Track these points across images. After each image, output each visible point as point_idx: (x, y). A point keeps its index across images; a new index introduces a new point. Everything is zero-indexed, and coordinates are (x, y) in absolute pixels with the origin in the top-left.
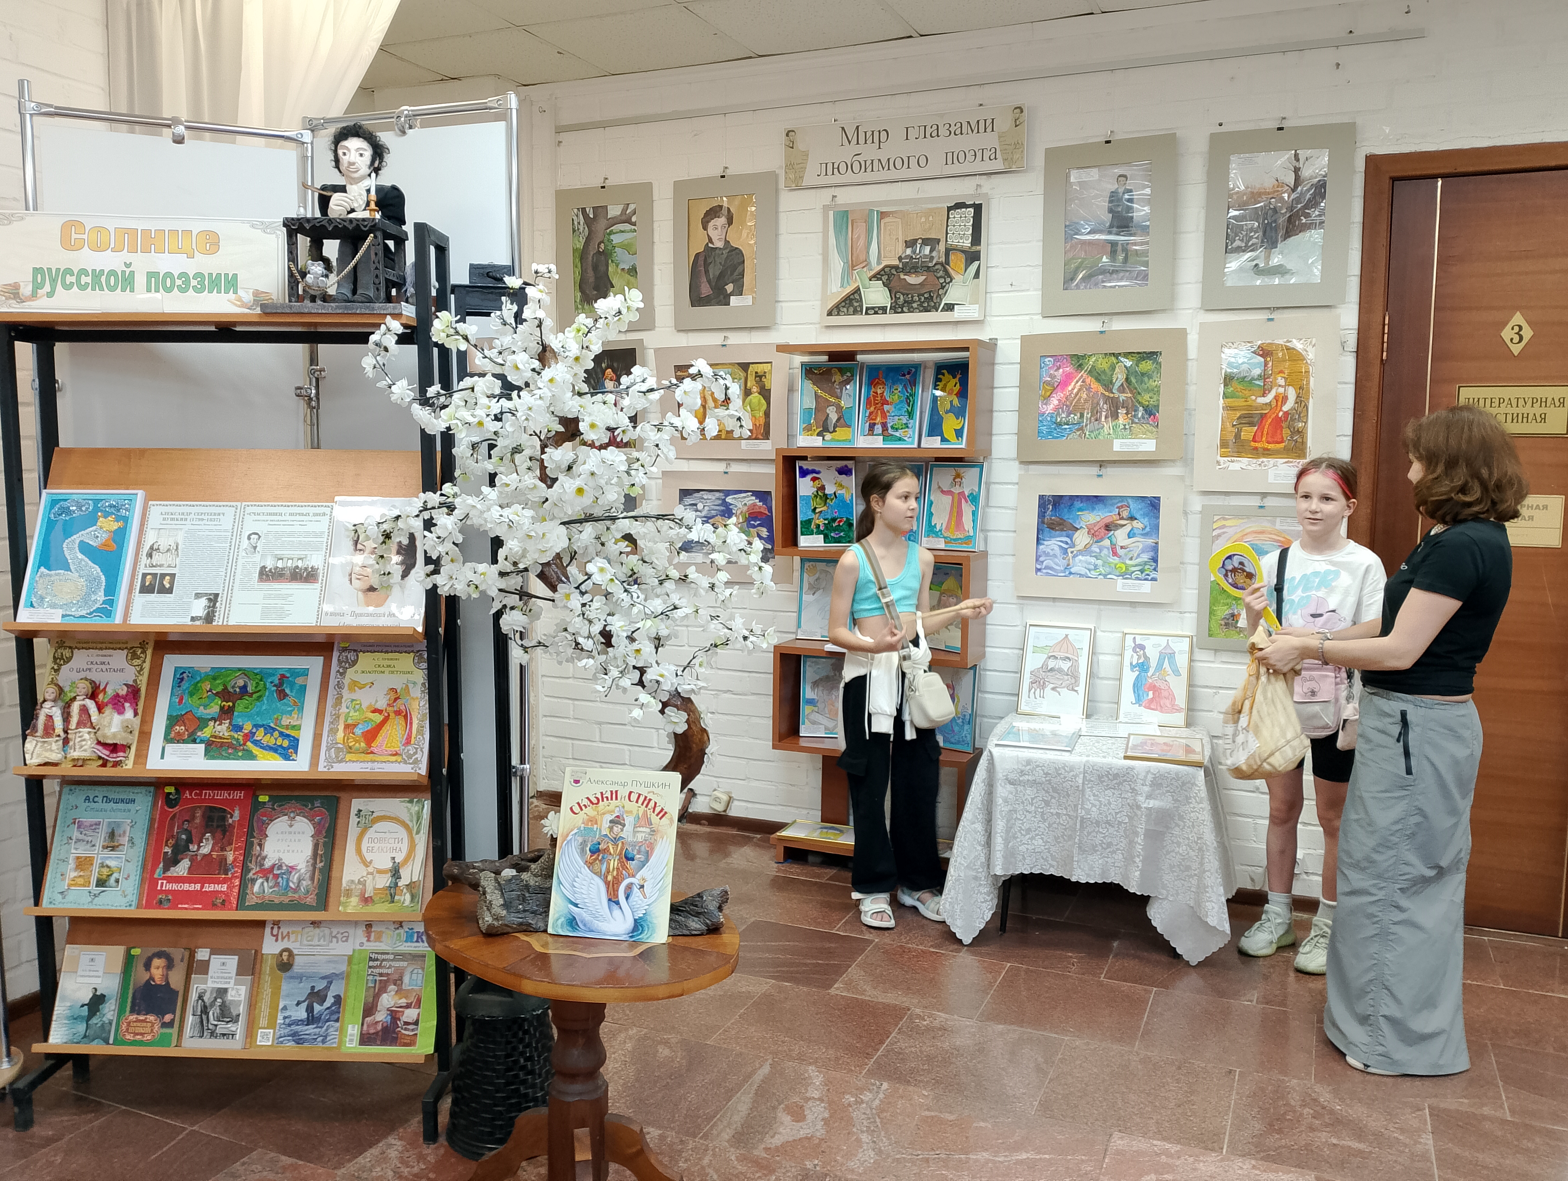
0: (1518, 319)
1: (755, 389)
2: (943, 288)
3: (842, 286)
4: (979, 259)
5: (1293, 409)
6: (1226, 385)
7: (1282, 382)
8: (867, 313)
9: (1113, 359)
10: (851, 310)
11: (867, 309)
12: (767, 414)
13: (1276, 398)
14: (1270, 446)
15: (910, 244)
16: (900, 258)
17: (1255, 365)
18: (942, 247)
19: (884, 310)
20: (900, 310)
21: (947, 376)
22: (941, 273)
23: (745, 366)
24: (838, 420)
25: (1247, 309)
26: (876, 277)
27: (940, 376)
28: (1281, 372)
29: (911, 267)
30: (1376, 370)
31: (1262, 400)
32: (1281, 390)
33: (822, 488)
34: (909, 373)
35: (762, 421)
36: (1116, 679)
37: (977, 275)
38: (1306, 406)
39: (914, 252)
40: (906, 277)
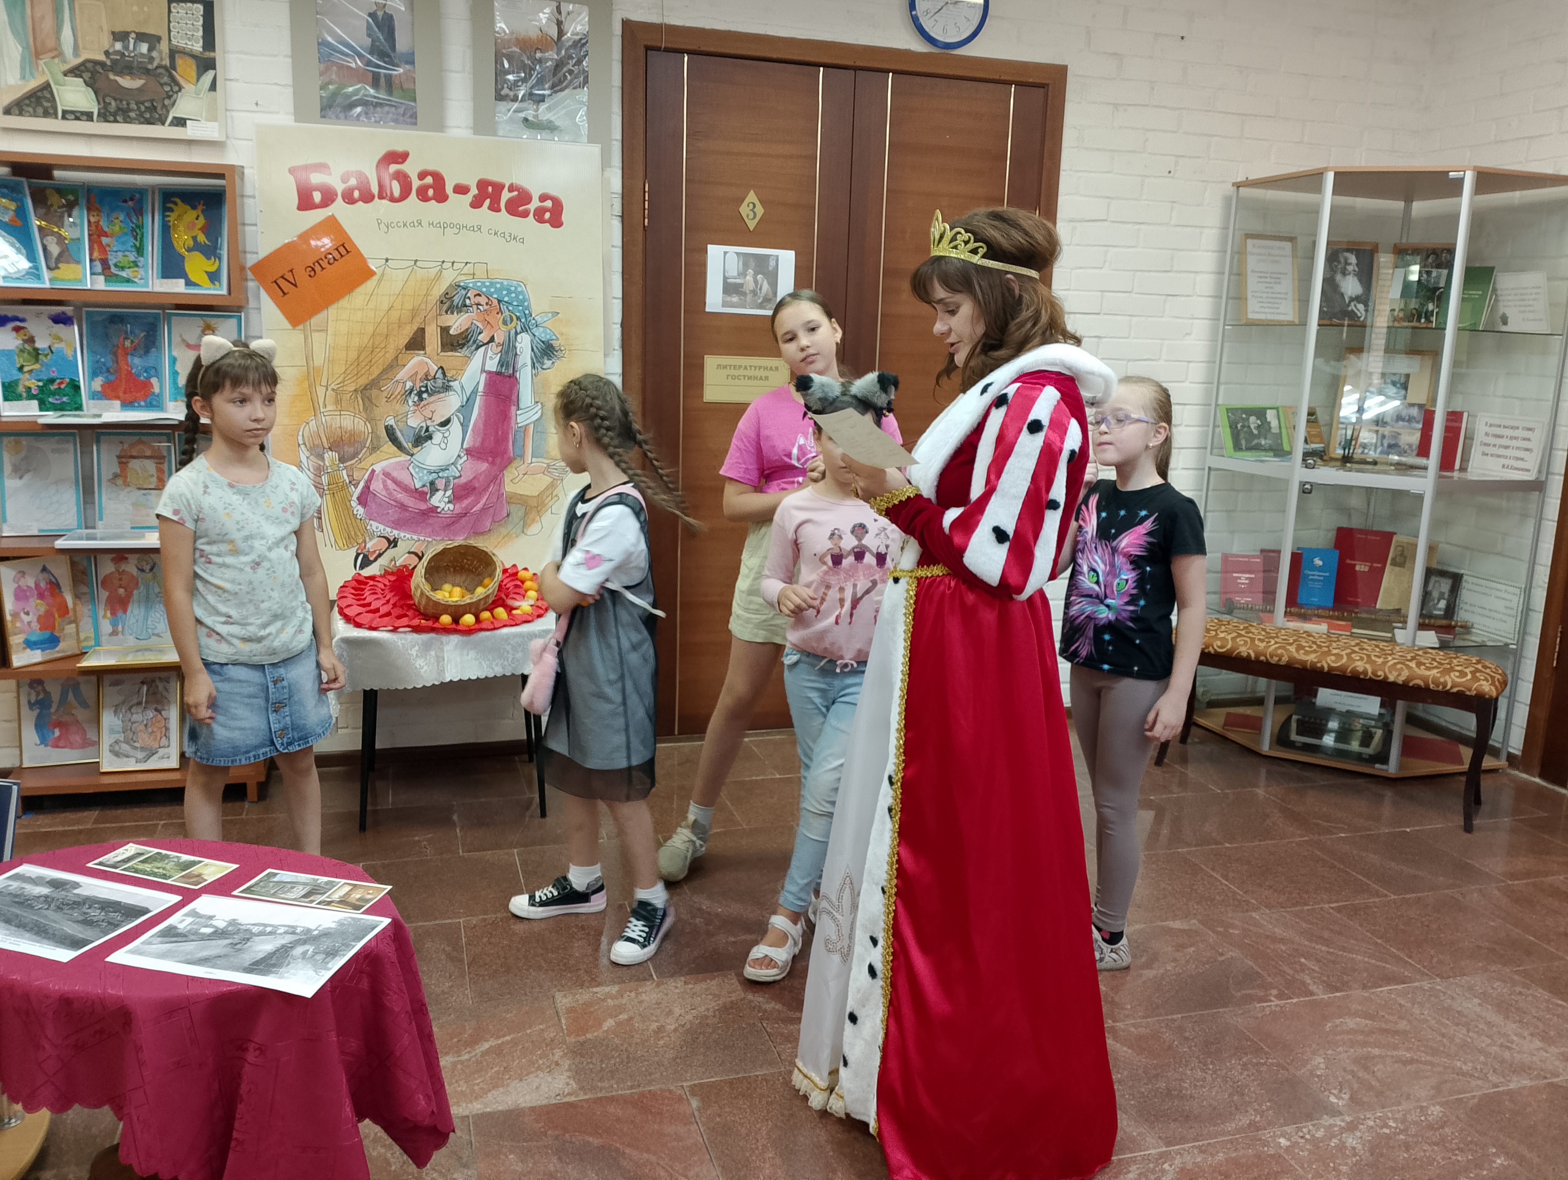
0: (752, 197)
2: (169, 97)
3: (23, 77)
4: (214, 68)
8: (64, 118)
10: (40, 110)
11: (65, 112)
15: (121, 36)
16: (107, 53)
18: (164, 47)
19: (89, 116)
20: (112, 118)
21: (181, 207)
22: (165, 79)
24: (61, 254)
26: (75, 72)
27: (169, 205)
29: (123, 66)
30: (639, 237)
33: (31, 341)
34: (132, 199)
37: (213, 87)
39: (126, 48)
40: (118, 79)
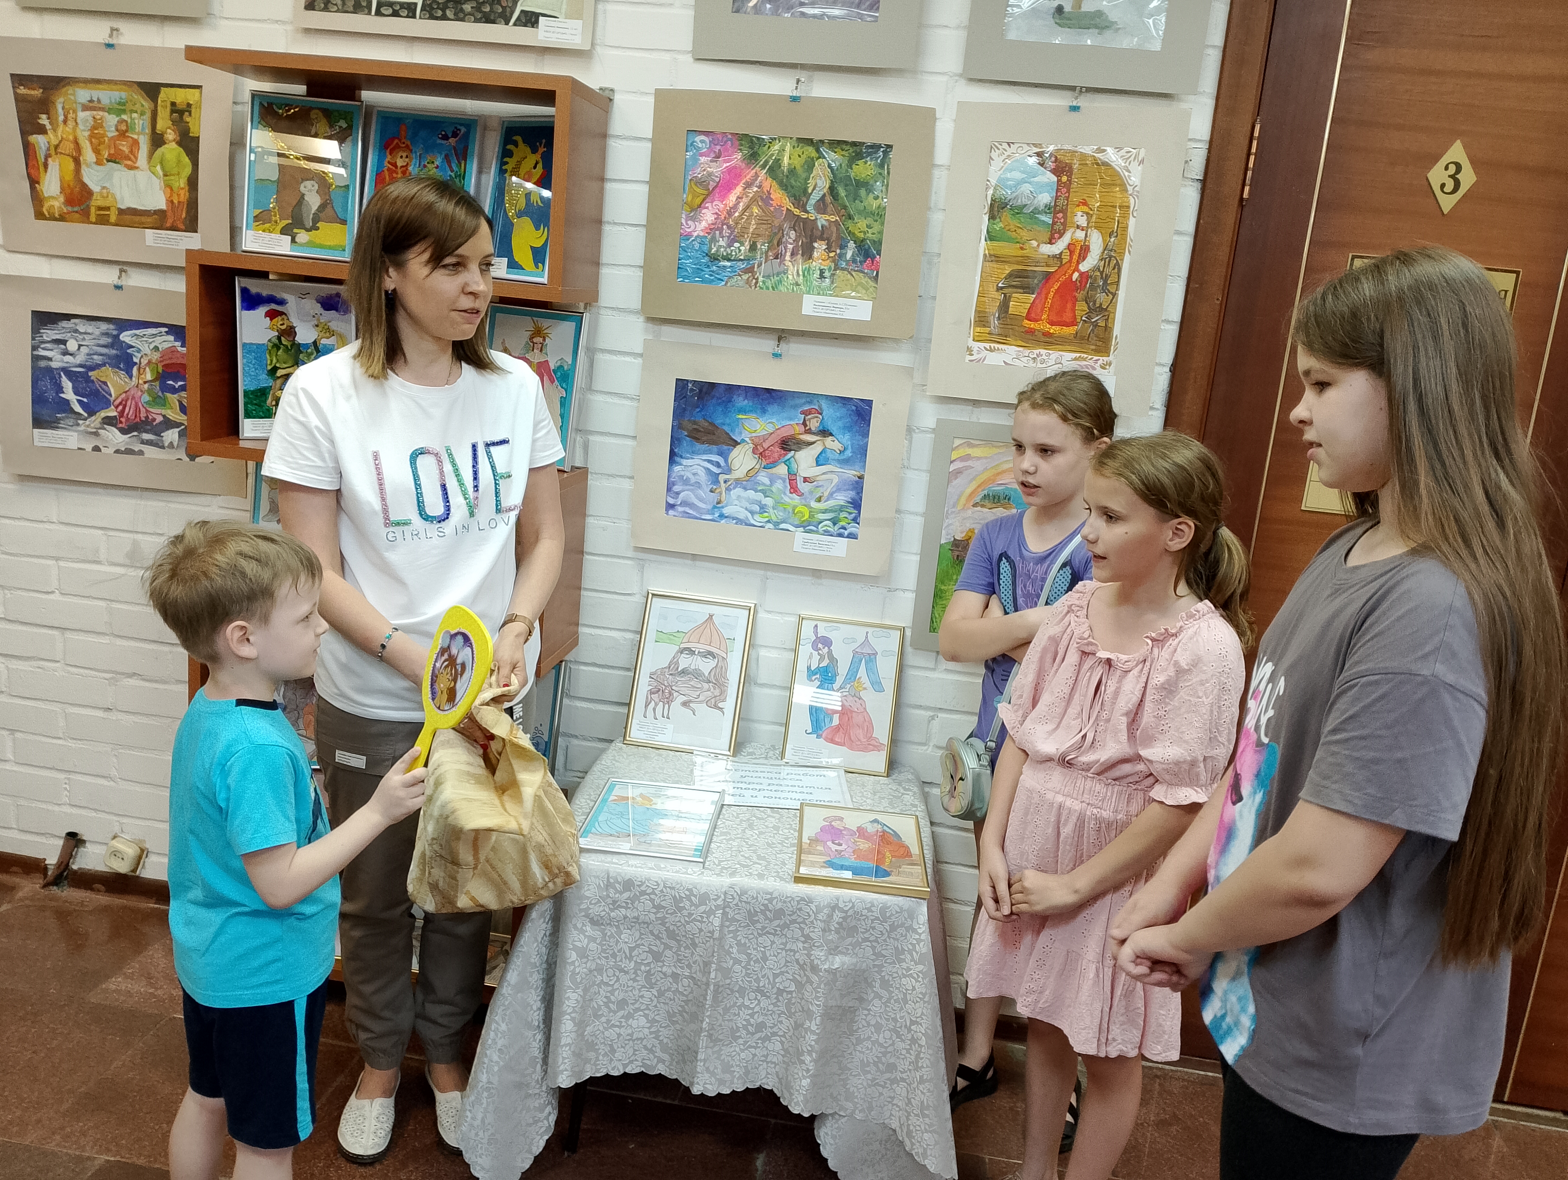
0: (1457, 152)
1: (170, 135)
5: (1096, 268)
6: (992, 217)
7: (1082, 221)
8: (378, 13)
9: (811, 151)
10: (350, 3)
12: (193, 182)
13: (1070, 247)
14: (1053, 329)
17: (1041, 187)
19: (409, 10)
21: (522, 149)
23: (151, 90)
24: (322, 207)
25: (1036, 85)
27: (509, 147)
28: (1085, 203)
30: (1230, 217)
31: (1048, 250)
32: (1080, 235)
33: (290, 332)
34: (455, 135)
35: (184, 196)
36: (784, 688)
38: (1118, 267)
